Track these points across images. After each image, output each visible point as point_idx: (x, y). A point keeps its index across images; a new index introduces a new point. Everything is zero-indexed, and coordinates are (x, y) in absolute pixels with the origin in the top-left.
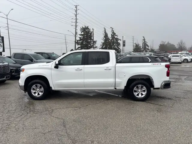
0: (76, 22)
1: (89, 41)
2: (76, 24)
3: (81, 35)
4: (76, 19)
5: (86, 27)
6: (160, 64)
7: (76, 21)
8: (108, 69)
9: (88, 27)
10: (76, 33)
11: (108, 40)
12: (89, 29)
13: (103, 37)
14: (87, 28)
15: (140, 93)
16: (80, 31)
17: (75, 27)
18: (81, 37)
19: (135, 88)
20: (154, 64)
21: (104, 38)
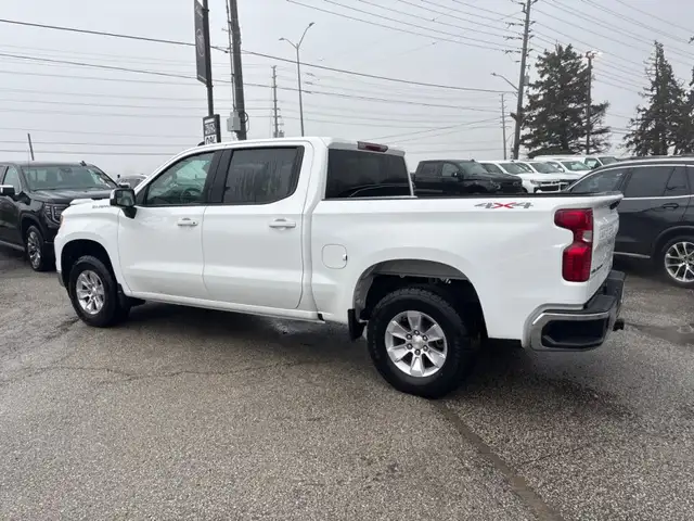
0: (526, 36)
1: (572, 106)
2: (525, 44)
3: (537, 85)
4: (527, 21)
5: (561, 48)
6: (527, 205)
7: (527, 30)
8: (282, 226)
9: (570, 47)
10: (524, 80)
11: (671, 97)
12: (573, 56)
13: (650, 86)
14: (568, 54)
15: (418, 351)
16: (537, 69)
17: (520, 57)
18: (538, 96)
19: (394, 322)
20: (489, 206)
21: (652, 90)
